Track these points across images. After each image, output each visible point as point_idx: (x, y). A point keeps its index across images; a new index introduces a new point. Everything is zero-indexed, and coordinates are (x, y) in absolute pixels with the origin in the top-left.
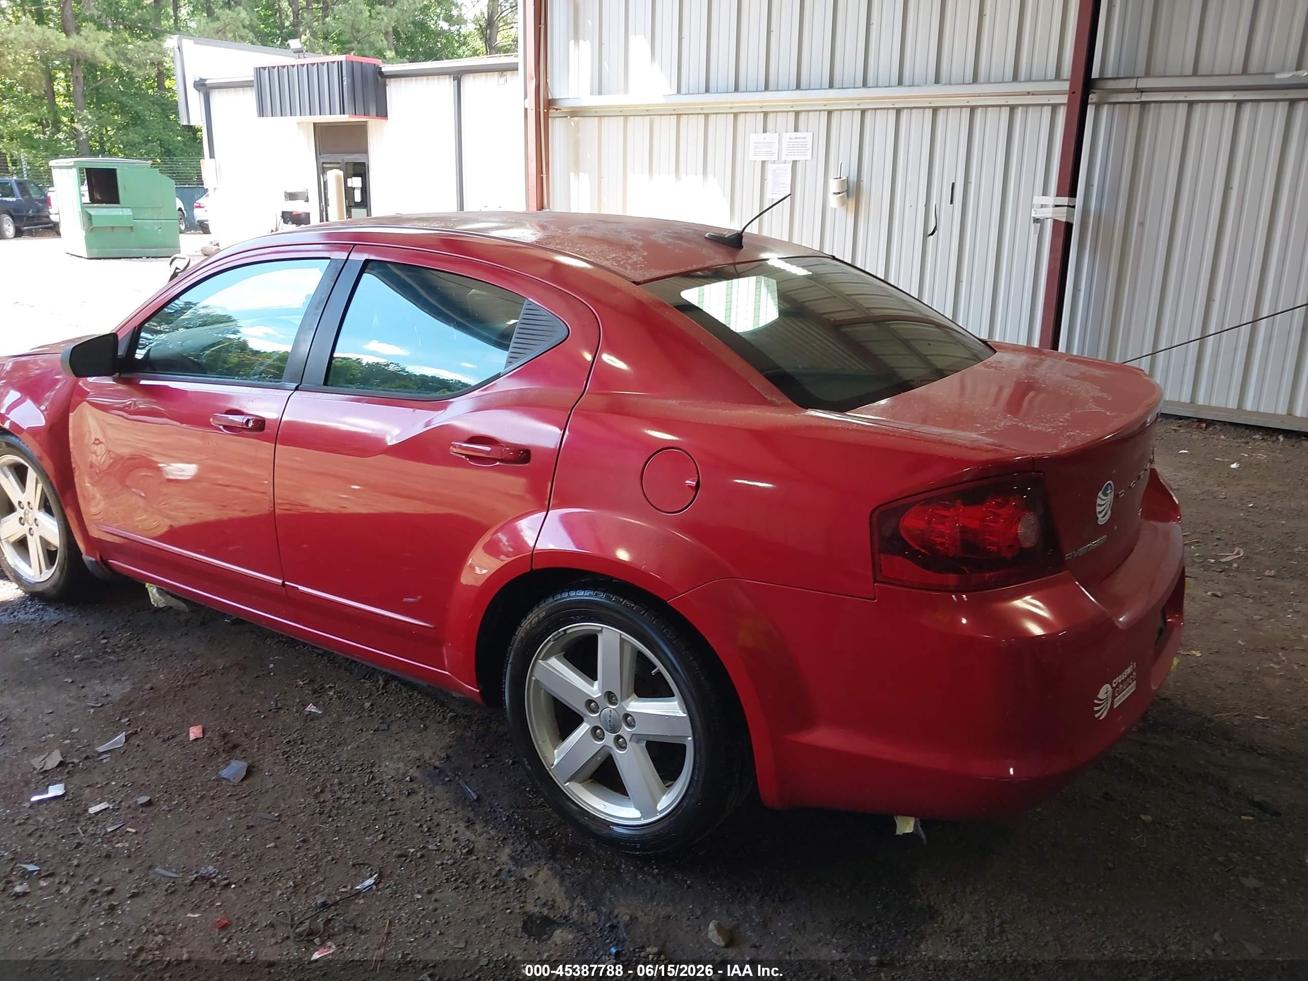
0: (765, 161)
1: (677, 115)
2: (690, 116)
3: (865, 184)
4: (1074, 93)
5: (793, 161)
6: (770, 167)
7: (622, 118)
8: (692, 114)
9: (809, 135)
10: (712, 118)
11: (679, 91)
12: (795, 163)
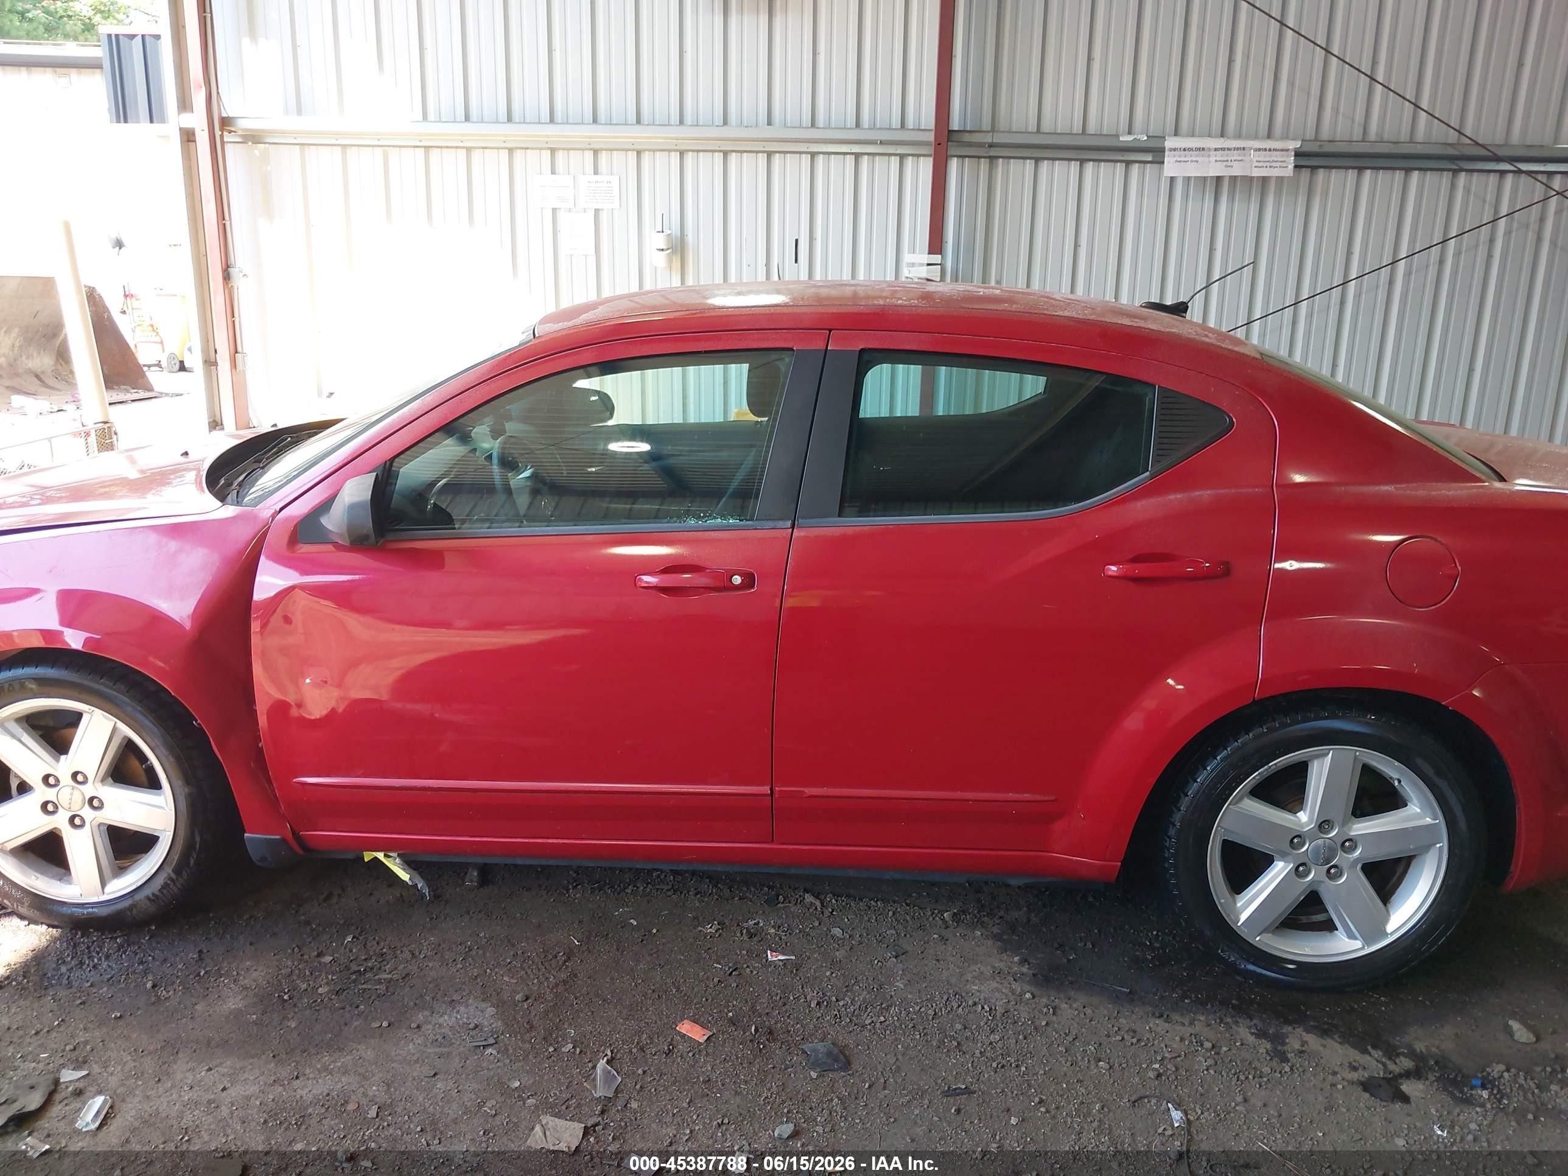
0: (556, 209)
1: (425, 147)
2: (445, 150)
3: (690, 238)
4: (939, 144)
5: (595, 209)
6: (562, 216)
7: (340, 148)
8: (447, 147)
9: (615, 180)
10: (476, 155)
11: (425, 117)
12: (597, 211)
